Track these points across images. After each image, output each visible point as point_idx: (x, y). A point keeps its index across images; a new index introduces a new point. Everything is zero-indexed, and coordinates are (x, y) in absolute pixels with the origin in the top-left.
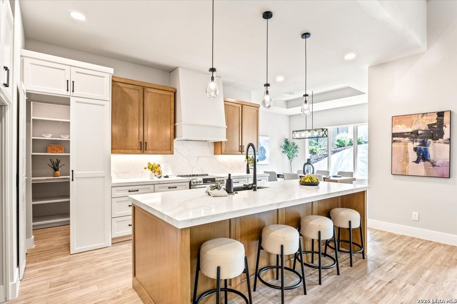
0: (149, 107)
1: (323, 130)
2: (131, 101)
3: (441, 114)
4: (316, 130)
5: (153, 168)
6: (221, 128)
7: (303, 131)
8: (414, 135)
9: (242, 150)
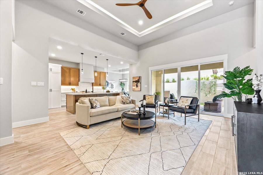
0: (72, 74)
1: (126, 79)
2: (66, 72)
3: (139, 77)
5: (73, 89)
6: (93, 79)
9: (100, 85)
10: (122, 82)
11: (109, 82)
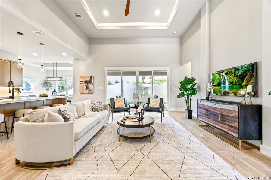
3: (91, 77)
4: (58, 78)
7: (52, 77)
8: (85, 82)
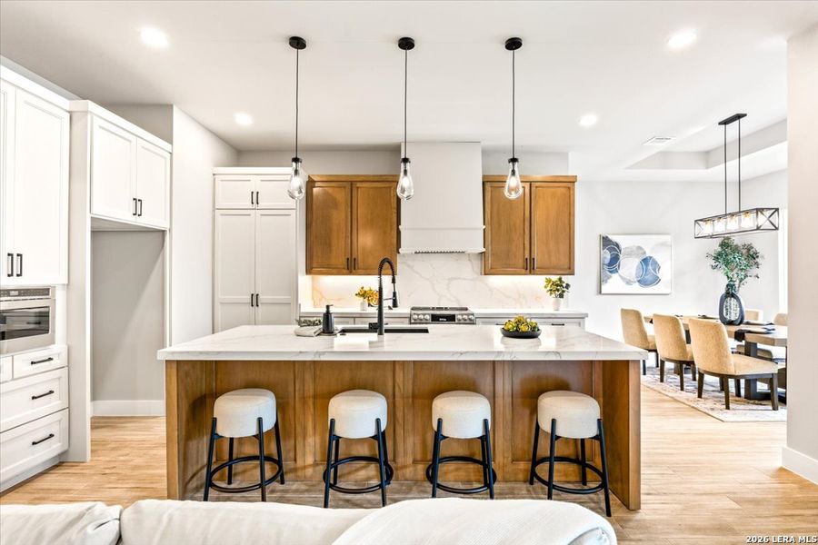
1: (761, 210)
2: (336, 203)
4: (746, 213)
5: (364, 294)
6: (474, 228)
9: (530, 267)
10: (737, 240)
11: (624, 242)
